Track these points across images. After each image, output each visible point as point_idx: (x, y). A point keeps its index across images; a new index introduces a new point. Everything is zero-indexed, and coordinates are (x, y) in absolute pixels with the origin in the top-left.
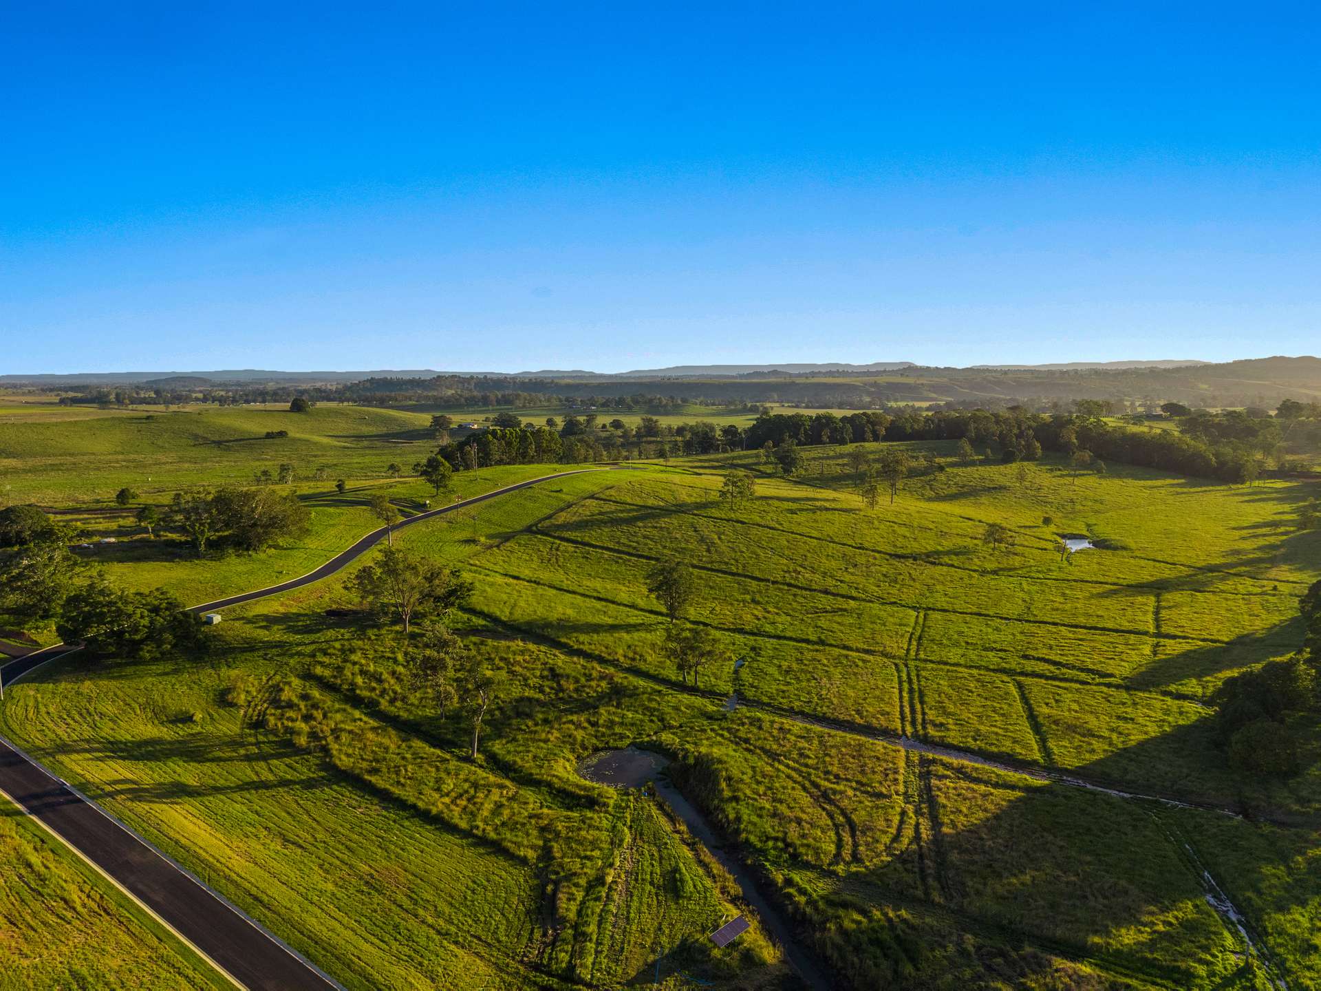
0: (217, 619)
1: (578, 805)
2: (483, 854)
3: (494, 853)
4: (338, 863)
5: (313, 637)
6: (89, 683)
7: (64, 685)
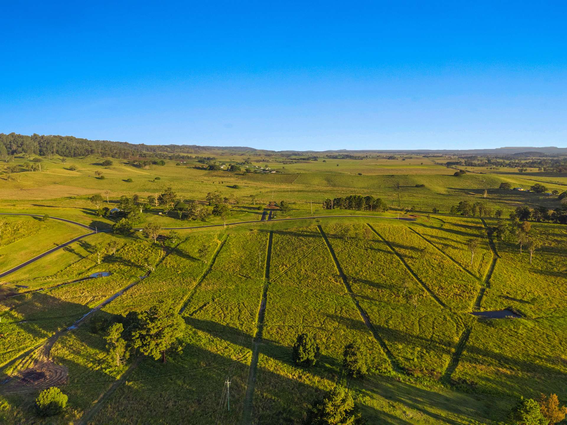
6: (109, 235)
7: (106, 234)
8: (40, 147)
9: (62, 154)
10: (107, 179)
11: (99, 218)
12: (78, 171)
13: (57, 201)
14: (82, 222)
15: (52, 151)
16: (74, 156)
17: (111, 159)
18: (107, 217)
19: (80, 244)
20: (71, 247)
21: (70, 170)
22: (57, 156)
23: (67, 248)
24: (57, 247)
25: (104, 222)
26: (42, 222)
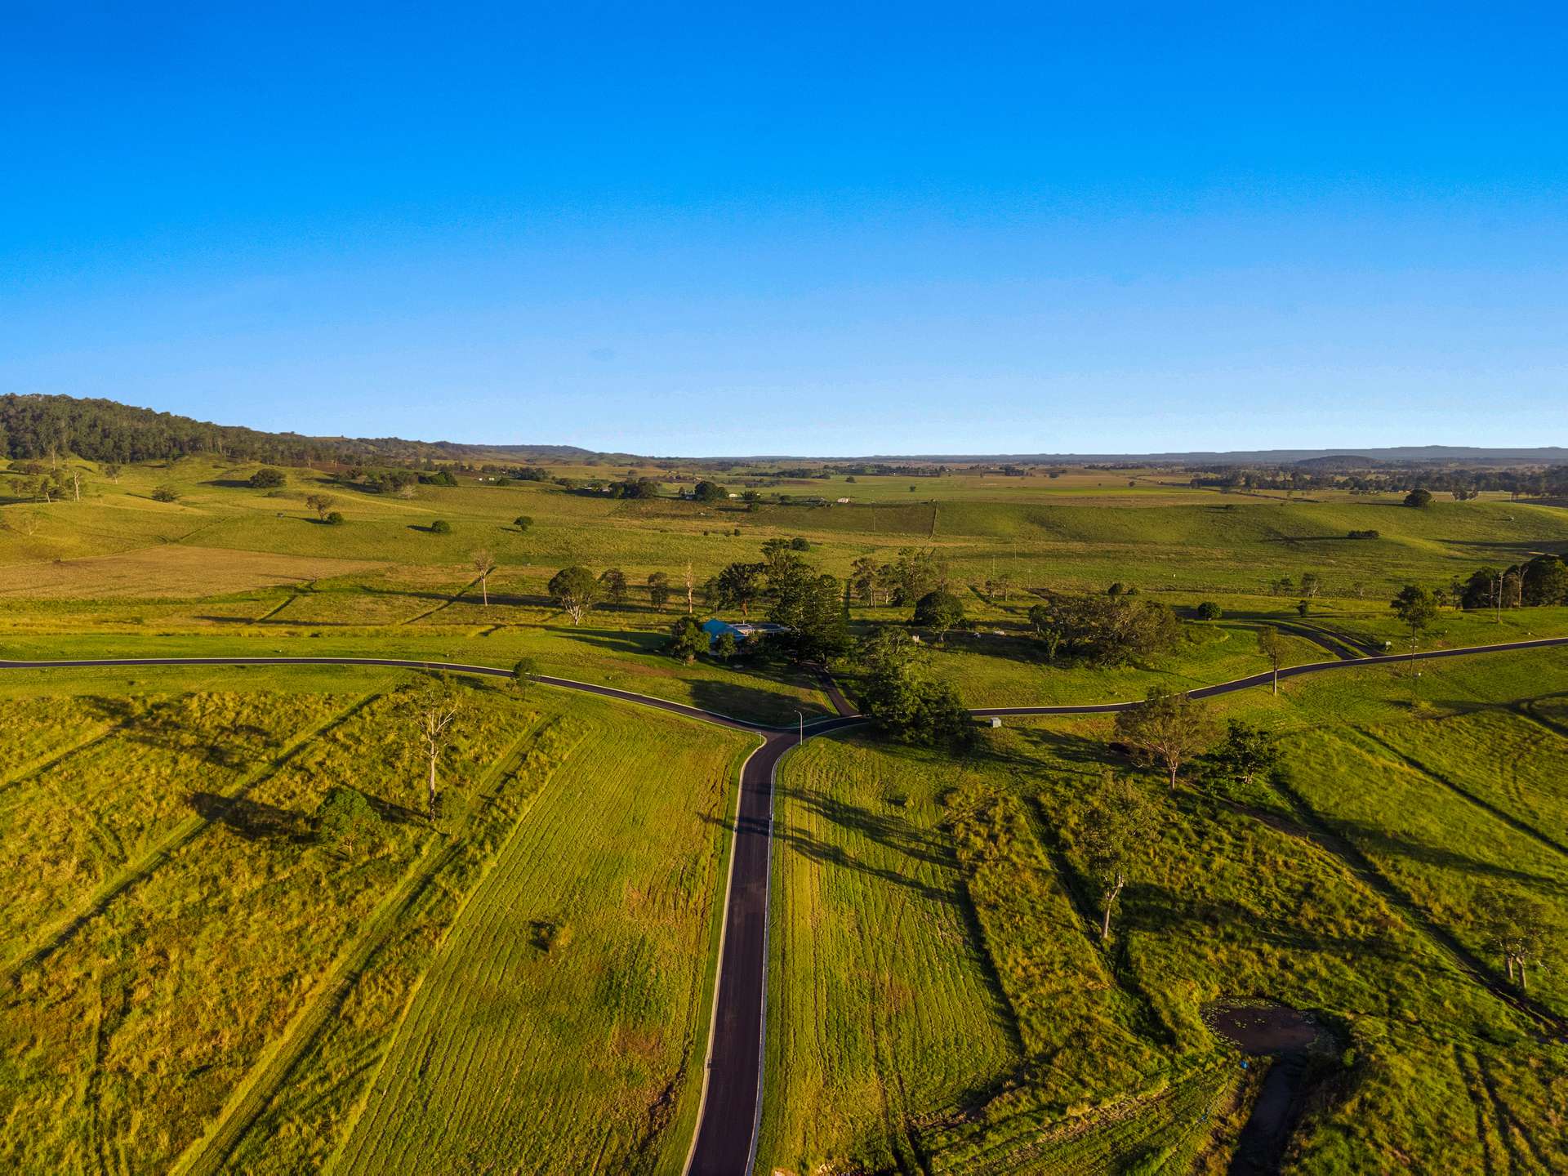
0: (997, 723)
1: (1152, 1035)
2: (994, 1022)
3: (1006, 1027)
4: (872, 961)
5: (1072, 765)
6: (864, 750)
7: (848, 747)
9: (90, 452)
10: (350, 523)
11: (692, 668)
12: (186, 504)
13: (270, 602)
14: (644, 687)
15: (55, 443)
16: (132, 460)
17: (267, 467)
18: (720, 661)
19: (817, 811)
20: (810, 835)
21: (156, 498)
22: (76, 461)
23: (802, 841)
24: (738, 837)
25: (737, 683)
26: (498, 697)
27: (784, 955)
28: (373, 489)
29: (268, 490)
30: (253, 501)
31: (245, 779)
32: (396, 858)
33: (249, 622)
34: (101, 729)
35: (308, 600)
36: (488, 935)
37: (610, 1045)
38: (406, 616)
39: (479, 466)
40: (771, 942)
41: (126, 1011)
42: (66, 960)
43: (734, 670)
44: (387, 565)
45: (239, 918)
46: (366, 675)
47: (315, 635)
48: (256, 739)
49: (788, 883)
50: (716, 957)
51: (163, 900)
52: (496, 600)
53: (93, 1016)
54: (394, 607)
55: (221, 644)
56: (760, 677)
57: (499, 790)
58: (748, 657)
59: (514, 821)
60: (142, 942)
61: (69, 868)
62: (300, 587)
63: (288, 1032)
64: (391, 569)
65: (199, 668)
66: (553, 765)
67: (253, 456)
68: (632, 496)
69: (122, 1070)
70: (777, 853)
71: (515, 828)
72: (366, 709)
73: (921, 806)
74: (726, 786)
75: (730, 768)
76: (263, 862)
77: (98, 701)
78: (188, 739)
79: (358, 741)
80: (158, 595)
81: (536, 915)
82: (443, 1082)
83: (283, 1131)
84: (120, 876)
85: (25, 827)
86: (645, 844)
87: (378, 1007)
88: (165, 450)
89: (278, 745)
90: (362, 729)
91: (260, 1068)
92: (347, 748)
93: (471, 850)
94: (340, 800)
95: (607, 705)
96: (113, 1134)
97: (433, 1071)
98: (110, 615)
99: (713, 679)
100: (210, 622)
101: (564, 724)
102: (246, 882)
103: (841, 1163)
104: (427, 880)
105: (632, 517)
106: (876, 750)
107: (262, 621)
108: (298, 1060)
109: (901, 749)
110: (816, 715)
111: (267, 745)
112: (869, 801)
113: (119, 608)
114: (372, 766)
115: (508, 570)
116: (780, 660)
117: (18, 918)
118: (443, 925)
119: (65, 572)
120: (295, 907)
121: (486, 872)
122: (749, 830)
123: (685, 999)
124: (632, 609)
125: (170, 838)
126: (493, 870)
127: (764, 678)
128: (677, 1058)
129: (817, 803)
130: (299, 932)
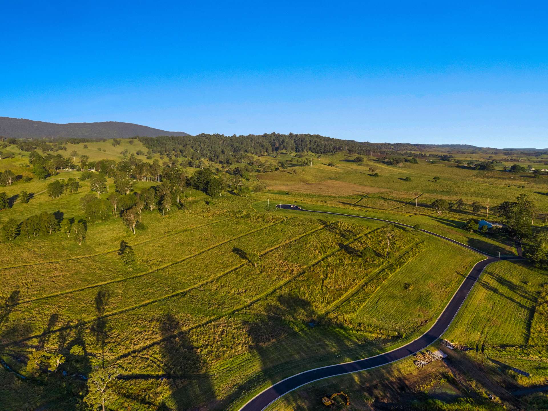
2: (522, 336)
4: (492, 314)
6: (521, 267)
7: (516, 265)
8: (296, 144)
9: (314, 151)
10: (381, 176)
11: (471, 234)
12: (336, 167)
13: (356, 199)
14: (453, 237)
15: (306, 148)
16: (324, 153)
17: (359, 156)
18: (482, 234)
19: (495, 279)
20: (489, 284)
21: (329, 165)
22: (310, 153)
23: (485, 285)
24: (466, 280)
25: (485, 241)
26: (409, 233)
27: (466, 306)
28: (390, 163)
29: (358, 163)
30: (354, 166)
31: (349, 242)
32: (378, 264)
33: (351, 204)
34: (322, 227)
35: (366, 199)
36: (394, 283)
37: (416, 310)
38: (392, 207)
39: (428, 154)
40: (465, 302)
41: (327, 278)
42: (318, 267)
43: (486, 237)
44: (389, 190)
45: (346, 267)
46: (377, 223)
47: (366, 211)
48: (351, 234)
49: (476, 292)
50: (448, 302)
51: (333, 261)
52: (419, 205)
53: (322, 277)
54: (389, 204)
55: (345, 211)
56: (494, 240)
57: (404, 255)
58: (492, 233)
59: (406, 262)
60: (329, 267)
61: (317, 252)
62: (364, 195)
63: (353, 289)
64: (391, 192)
65: (341, 216)
66: (419, 252)
67: (355, 152)
68: (483, 169)
69: (326, 286)
70: (476, 285)
71: (406, 264)
72: (376, 231)
73: (534, 285)
74: (468, 267)
75: (472, 263)
76: (351, 258)
77: (321, 221)
78: (338, 231)
79: (373, 238)
80: (329, 195)
81: (406, 282)
82: (381, 305)
83: (351, 303)
84: (325, 255)
85: (310, 243)
86: (438, 275)
87: (370, 289)
88: (332, 150)
89: (356, 236)
90: (374, 235)
91: (348, 293)
92: (370, 239)
93: (394, 266)
94: (367, 249)
95: (439, 240)
96: (325, 295)
97: (379, 303)
98: (319, 199)
99: (477, 238)
100: (341, 204)
101: (425, 243)
102: (347, 261)
103: (462, 344)
104: (383, 270)
105: (481, 178)
106: (526, 268)
107: (354, 205)
108: (355, 294)
109: (535, 269)
110: (509, 254)
111: (353, 235)
112: (515, 281)
113: (321, 198)
114: (375, 244)
115: (428, 195)
116: (504, 236)
117: (310, 258)
118: (386, 279)
119: (309, 186)
120: (356, 268)
121: (397, 271)
122: (470, 279)
123: (437, 307)
124: (465, 213)
125: (334, 250)
126: (399, 271)
127: (496, 241)
128: (431, 316)
129: (495, 277)
130: (357, 273)
